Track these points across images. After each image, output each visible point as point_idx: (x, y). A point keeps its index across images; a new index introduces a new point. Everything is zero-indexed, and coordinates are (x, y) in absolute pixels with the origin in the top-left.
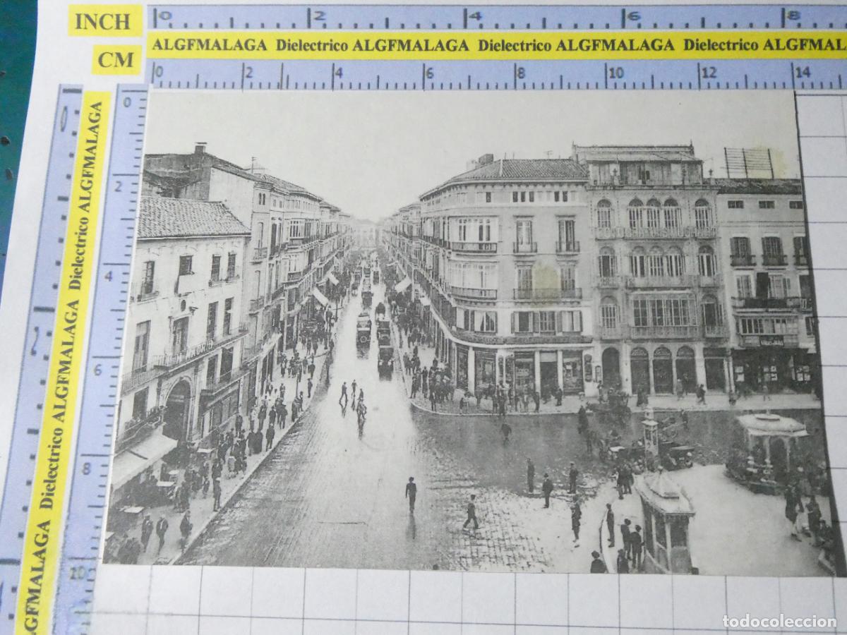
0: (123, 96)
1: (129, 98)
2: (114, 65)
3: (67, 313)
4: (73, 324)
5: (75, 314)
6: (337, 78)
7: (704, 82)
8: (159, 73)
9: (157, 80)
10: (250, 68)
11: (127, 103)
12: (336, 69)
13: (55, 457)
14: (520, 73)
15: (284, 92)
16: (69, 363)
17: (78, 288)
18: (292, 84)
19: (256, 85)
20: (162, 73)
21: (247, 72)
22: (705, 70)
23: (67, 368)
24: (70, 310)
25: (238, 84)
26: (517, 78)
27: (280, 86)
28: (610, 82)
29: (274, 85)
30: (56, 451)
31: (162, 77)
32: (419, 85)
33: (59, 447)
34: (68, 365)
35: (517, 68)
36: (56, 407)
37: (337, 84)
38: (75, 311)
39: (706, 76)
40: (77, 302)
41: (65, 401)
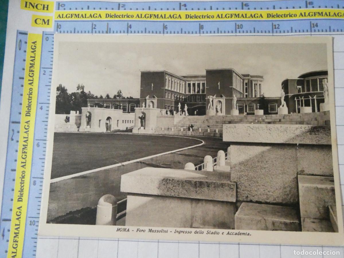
0: (45, 36)
1: (48, 37)
2: (41, 23)
3: (25, 126)
4: (27, 130)
5: (28, 126)
6: (129, 28)
7: (275, 30)
8: (60, 27)
9: (59, 30)
10: (95, 25)
11: (47, 39)
12: (129, 25)
13: (22, 182)
14: (202, 27)
15: (108, 34)
16: (27, 145)
17: (29, 116)
18: (112, 31)
19: (97, 32)
20: (61, 27)
21: (94, 26)
22: (275, 25)
23: (26, 147)
24: (26, 124)
25: (90, 31)
26: (201, 30)
27: (107, 32)
28: (238, 30)
29: (105, 32)
30: (23, 179)
31: (61, 29)
32: (162, 32)
33: (24, 178)
34: (26, 146)
35: (201, 25)
36: (22, 163)
37: (129, 31)
38: (28, 125)
39: (275, 28)
40: (29, 121)
41: (26, 160)
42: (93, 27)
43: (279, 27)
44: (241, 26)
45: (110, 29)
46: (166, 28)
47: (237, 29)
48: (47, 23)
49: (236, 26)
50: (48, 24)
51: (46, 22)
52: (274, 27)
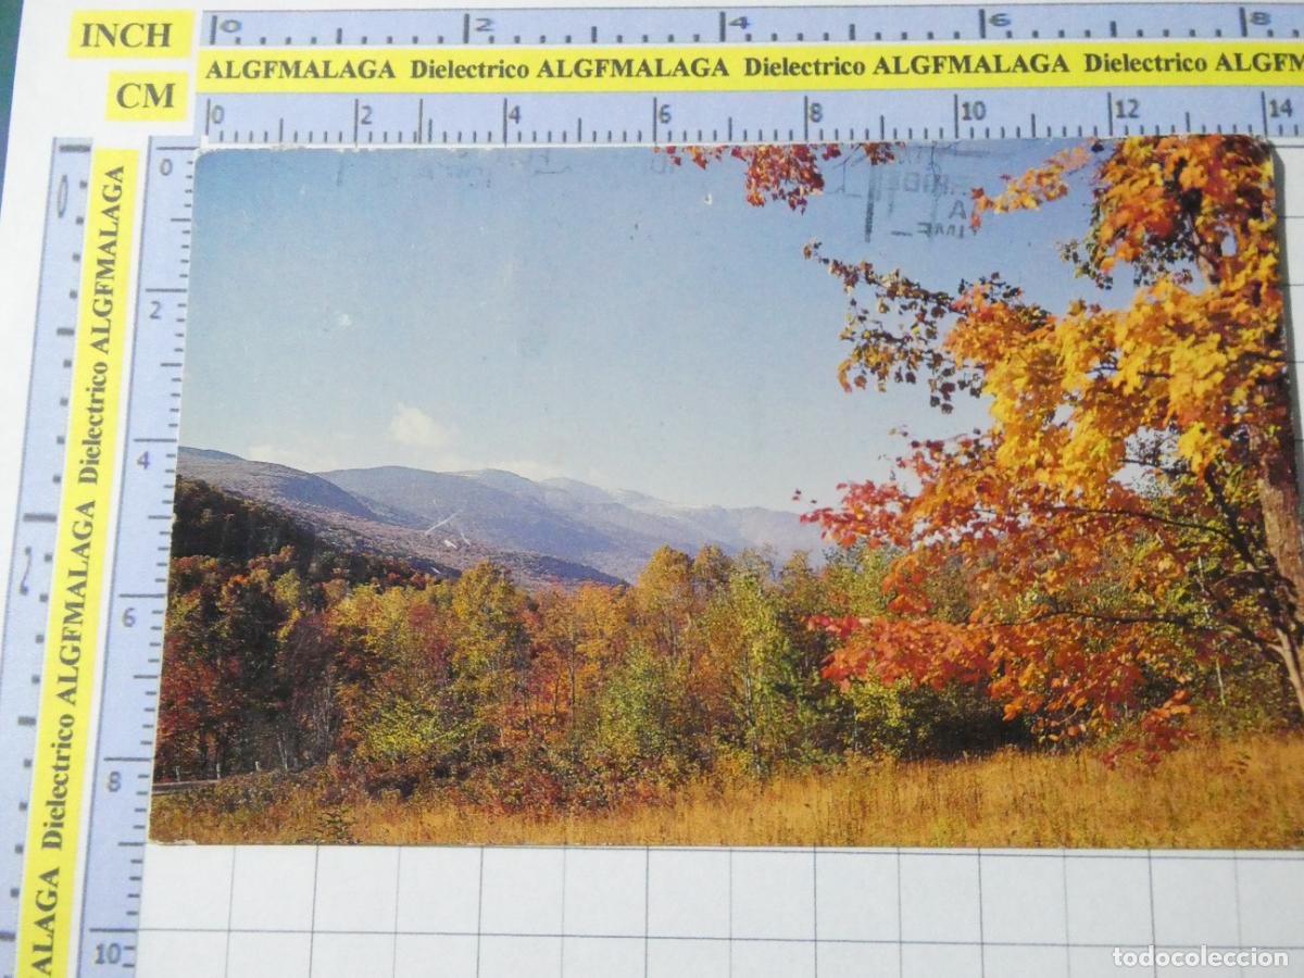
42: (361, 117)
43: (1136, 113)
44: (980, 109)
45: (431, 122)
46: (665, 118)
47: (961, 122)
48: (163, 101)
49: (956, 108)
50: (169, 104)
51: (161, 96)
52: (1115, 111)
